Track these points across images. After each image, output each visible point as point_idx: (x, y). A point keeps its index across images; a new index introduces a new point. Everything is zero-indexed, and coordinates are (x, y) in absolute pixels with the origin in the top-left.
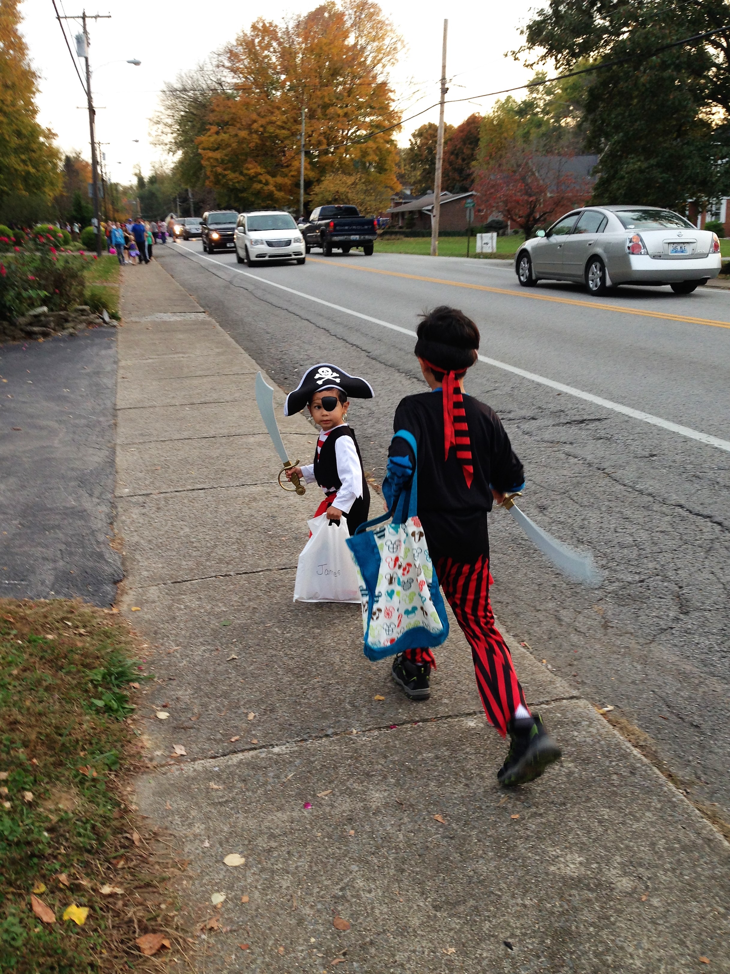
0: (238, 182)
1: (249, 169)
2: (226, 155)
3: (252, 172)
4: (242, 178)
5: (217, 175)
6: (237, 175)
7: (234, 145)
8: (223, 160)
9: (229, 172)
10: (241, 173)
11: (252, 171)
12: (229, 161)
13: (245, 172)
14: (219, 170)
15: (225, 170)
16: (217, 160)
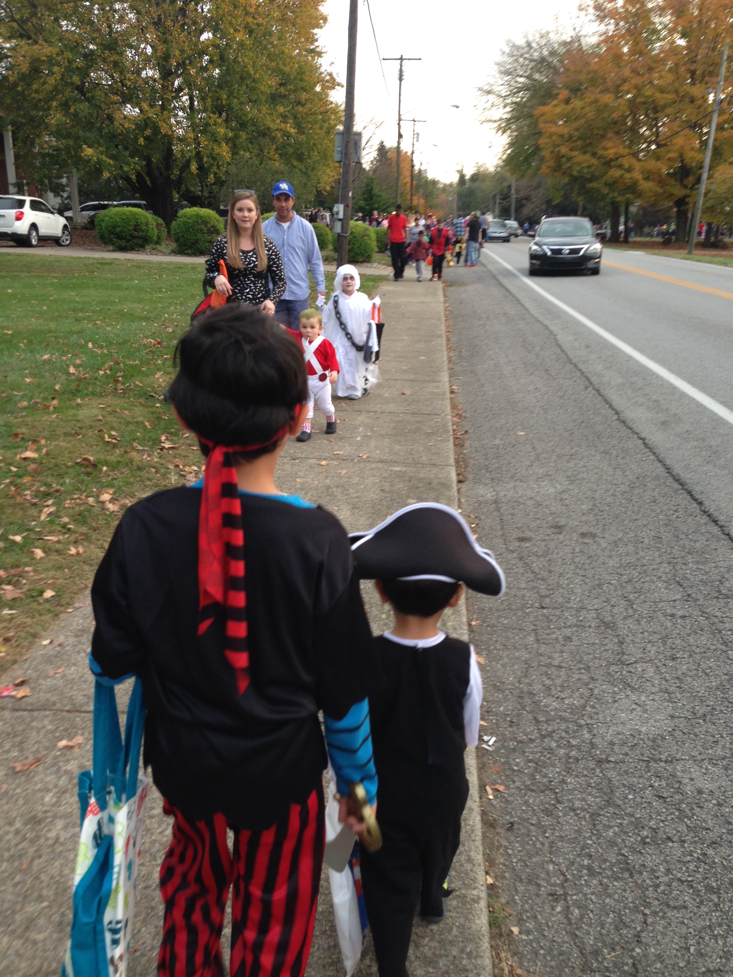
0: (588, 167)
1: (606, 149)
2: (577, 130)
3: (611, 153)
4: (594, 161)
5: (558, 158)
6: (587, 157)
7: (591, 115)
8: (571, 137)
9: (577, 153)
10: (594, 154)
11: (611, 151)
12: (579, 138)
13: (600, 152)
14: (564, 150)
15: (572, 150)
16: (562, 136)
